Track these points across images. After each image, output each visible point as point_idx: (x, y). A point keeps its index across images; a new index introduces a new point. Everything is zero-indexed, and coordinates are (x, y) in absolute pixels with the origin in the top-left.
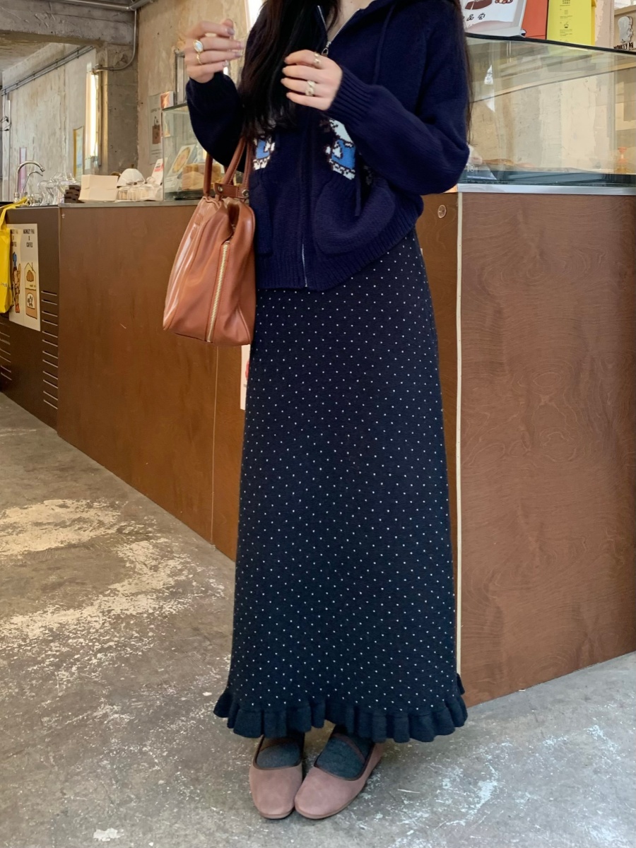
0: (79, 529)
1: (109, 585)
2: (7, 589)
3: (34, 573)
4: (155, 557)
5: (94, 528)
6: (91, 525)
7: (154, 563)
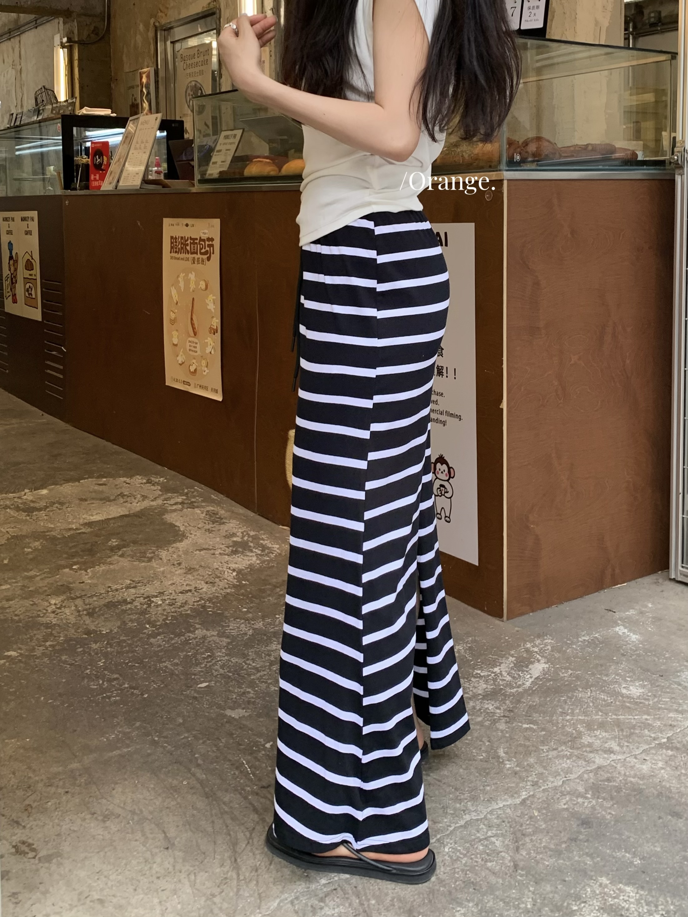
0: (124, 502)
1: (171, 544)
2: (76, 552)
3: (97, 539)
4: (207, 522)
5: (139, 501)
6: (135, 499)
7: (207, 527)
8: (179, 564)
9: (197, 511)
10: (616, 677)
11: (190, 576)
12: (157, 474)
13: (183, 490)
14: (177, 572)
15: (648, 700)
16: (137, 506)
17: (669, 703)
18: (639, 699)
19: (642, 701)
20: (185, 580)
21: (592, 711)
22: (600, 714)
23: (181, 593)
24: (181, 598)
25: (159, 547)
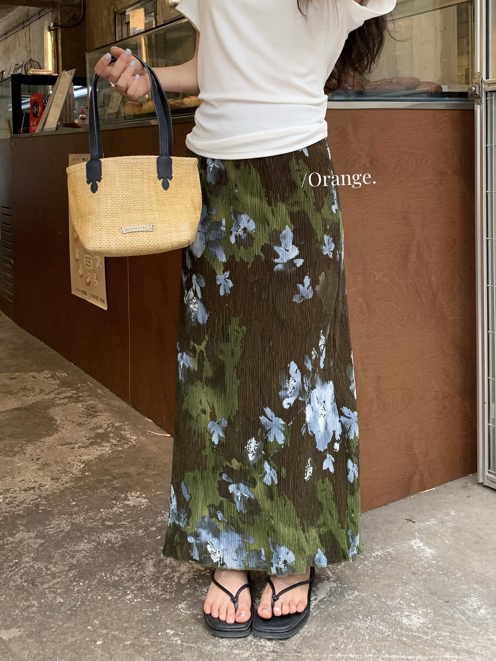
0: (23, 396)
1: (41, 438)
4: (82, 415)
5: (36, 395)
6: (33, 393)
7: (81, 420)
8: (38, 459)
9: (80, 405)
10: (401, 602)
11: (41, 473)
12: (63, 369)
13: (78, 384)
14: (32, 467)
15: (426, 633)
16: (31, 399)
17: (448, 638)
18: (418, 632)
19: (421, 635)
20: (35, 476)
21: (365, 648)
22: (373, 651)
23: (25, 490)
24: (22, 496)
25: (29, 441)
